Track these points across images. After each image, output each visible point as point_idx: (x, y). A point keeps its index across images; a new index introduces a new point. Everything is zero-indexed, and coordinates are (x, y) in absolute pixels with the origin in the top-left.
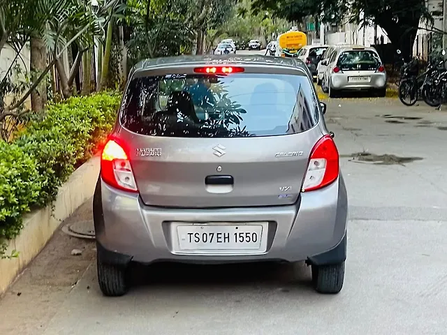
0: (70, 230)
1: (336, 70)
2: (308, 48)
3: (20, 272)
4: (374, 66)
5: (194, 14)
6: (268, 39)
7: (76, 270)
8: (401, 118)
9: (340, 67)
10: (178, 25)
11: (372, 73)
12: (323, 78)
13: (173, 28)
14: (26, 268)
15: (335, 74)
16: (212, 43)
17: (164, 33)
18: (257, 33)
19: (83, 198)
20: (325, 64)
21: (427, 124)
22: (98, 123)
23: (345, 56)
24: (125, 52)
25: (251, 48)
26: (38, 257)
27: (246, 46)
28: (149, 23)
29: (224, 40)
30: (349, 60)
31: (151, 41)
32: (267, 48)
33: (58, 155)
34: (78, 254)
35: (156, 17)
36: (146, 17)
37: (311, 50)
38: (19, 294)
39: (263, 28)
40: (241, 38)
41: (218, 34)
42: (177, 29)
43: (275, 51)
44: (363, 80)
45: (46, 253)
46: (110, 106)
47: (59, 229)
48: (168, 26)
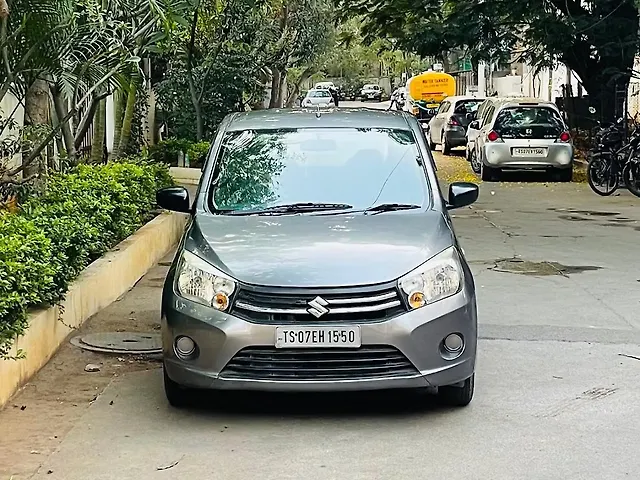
0: (81, 342)
1: (492, 137)
2: (454, 100)
3: (21, 385)
4: (554, 132)
5: (266, 42)
6: (396, 84)
7: (94, 387)
8: (585, 212)
9: (499, 132)
10: (240, 60)
11: (550, 142)
12: (474, 149)
13: (232, 63)
14: (28, 382)
15: (491, 143)
16: (297, 87)
17: (218, 72)
18: (377, 73)
19: (97, 306)
20: (477, 127)
21: (622, 222)
22: (119, 201)
23: (508, 115)
24: (152, 99)
25: (365, 98)
26: (42, 372)
27: (356, 95)
28: (193, 54)
29: (319, 84)
30: (514, 121)
31: (196, 84)
32: (392, 98)
33: (73, 235)
34: (94, 370)
35: (204, 44)
36: (190, 46)
37: (458, 103)
38: (23, 408)
39: (386, 65)
40: (348, 79)
41: (308, 73)
42: (238, 66)
43: (403, 104)
44: (534, 155)
45: (52, 368)
46: (135, 179)
47: (67, 340)
48: (224, 61)
